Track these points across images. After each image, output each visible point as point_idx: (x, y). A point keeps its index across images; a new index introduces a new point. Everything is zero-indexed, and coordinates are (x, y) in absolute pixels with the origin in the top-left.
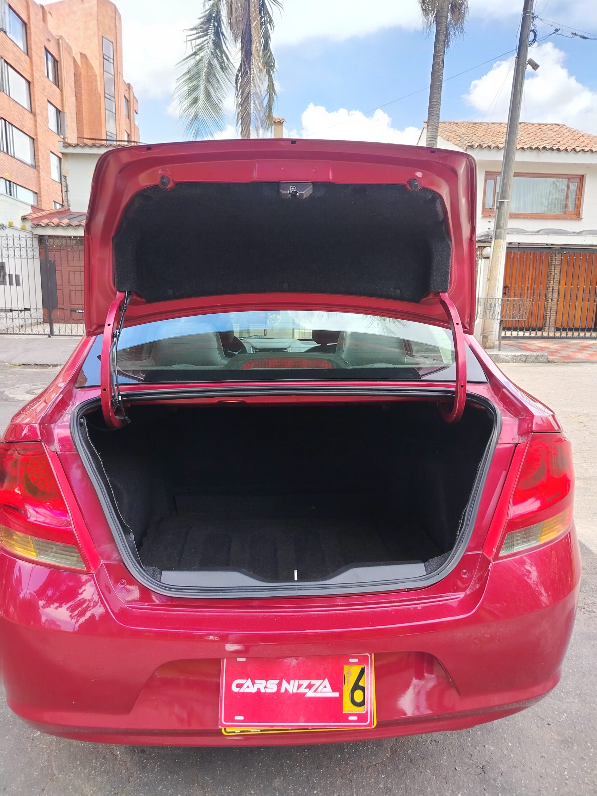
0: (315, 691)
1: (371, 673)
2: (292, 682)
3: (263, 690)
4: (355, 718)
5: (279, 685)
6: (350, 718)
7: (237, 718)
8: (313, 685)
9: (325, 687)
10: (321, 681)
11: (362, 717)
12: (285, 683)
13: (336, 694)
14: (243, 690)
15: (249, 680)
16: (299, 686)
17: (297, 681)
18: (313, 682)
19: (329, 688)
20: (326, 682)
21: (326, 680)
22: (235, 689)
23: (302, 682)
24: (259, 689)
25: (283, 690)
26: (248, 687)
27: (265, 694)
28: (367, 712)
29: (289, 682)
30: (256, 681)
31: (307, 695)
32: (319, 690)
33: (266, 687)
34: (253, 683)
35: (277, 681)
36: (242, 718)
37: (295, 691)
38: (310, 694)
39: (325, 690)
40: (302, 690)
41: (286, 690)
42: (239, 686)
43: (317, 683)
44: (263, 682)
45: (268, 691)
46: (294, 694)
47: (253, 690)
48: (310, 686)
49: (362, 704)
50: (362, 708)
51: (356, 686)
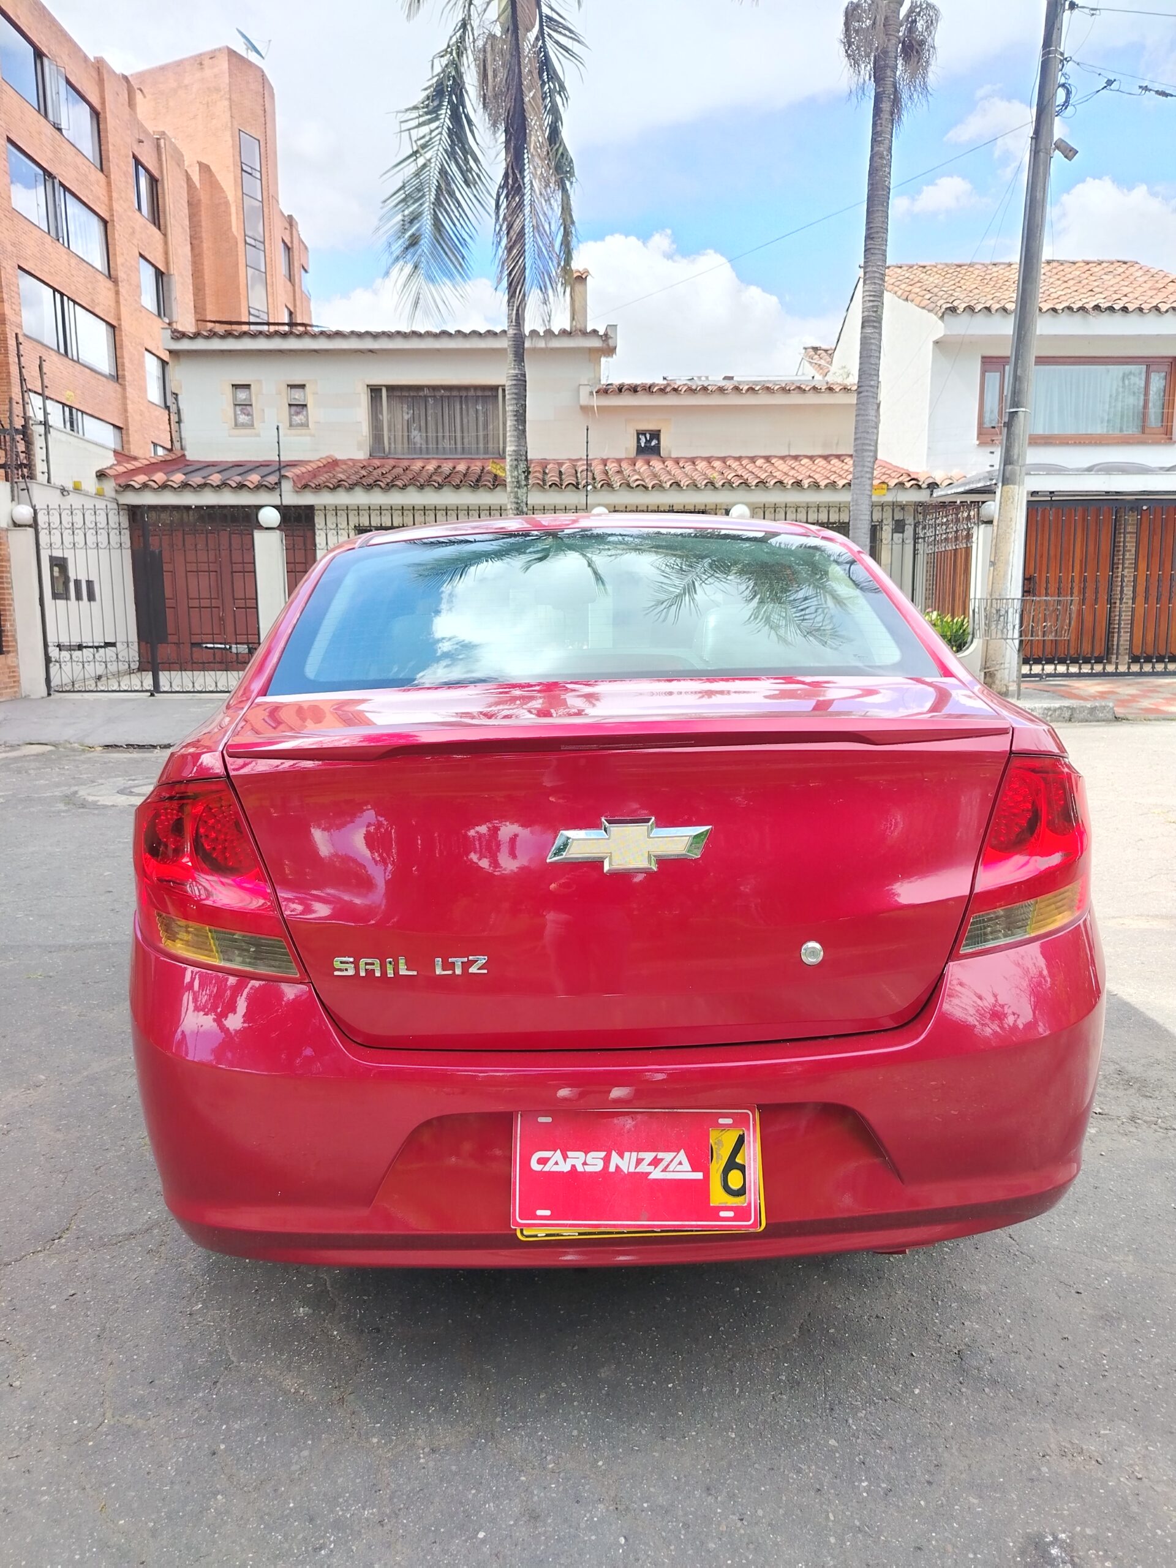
0: (664, 1170)
1: (755, 1141)
2: (627, 1154)
3: (580, 1168)
4: (731, 1214)
5: (607, 1160)
6: (723, 1214)
7: (539, 1212)
8: (662, 1160)
9: (680, 1163)
10: (673, 1154)
11: (742, 1213)
12: (615, 1158)
13: (699, 1176)
14: (549, 1167)
15: (559, 1152)
16: (639, 1162)
17: (634, 1154)
18: (660, 1155)
19: (687, 1166)
20: (682, 1156)
21: (682, 1152)
22: (535, 1166)
23: (642, 1155)
24: (573, 1166)
25: (612, 1169)
26: (556, 1163)
27: (584, 1173)
28: (749, 1204)
29: (622, 1157)
30: (570, 1154)
31: (651, 1177)
32: (671, 1168)
33: (585, 1164)
34: (565, 1157)
35: (603, 1154)
36: (548, 1213)
37: (632, 1169)
38: (656, 1174)
39: (679, 1168)
40: (644, 1168)
41: (617, 1167)
42: (543, 1161)
43: (667, 1156)
44: (581, 1155)
45: (588, 1169)
46: (631, 1174)
47: (565, 1167)
48: (655, 1162)
49: (741, 1192)
50: (741, 1198)
51: (731, 1165)
